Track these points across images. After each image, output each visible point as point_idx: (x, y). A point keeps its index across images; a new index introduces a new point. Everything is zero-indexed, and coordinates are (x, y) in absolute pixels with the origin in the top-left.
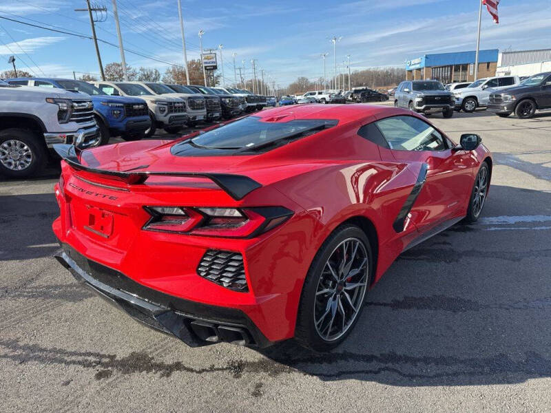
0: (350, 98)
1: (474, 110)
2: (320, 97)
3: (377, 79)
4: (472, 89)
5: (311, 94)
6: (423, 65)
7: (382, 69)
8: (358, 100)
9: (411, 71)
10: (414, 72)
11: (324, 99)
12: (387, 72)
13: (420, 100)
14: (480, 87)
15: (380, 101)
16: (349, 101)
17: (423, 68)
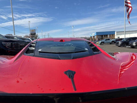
6: (95, 35)
10: (92, 37)
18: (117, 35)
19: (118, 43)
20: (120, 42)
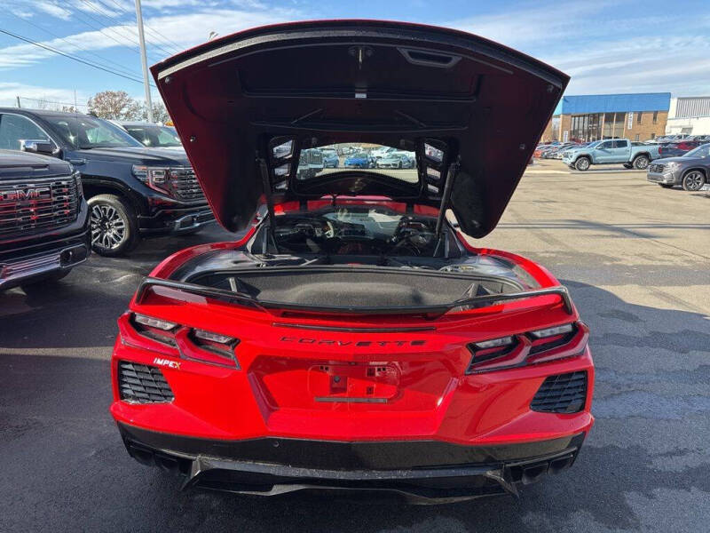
17: (558, 116)
18: (678, 116)
19: (661, 168)
20: (671, 164)
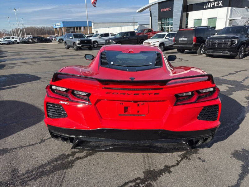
0: (30, 40)
1: (97, 47)
2: (13, 40)
3: (37, 32)
4: (95, 38)
5: (7, 38)
6: (62, 26)
7: (39, 27)
8: (36, 41)
9: (56, 29)
10: (58, 29)
11: (16, 41)
12: (41, 28)
13: (79, 42)
14: (98, 37)
15: (48, 42)
16: (31, 42)
17: (62, 27)
18: (94, 28)
